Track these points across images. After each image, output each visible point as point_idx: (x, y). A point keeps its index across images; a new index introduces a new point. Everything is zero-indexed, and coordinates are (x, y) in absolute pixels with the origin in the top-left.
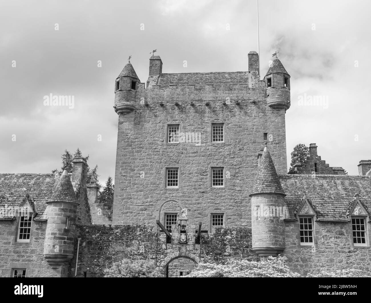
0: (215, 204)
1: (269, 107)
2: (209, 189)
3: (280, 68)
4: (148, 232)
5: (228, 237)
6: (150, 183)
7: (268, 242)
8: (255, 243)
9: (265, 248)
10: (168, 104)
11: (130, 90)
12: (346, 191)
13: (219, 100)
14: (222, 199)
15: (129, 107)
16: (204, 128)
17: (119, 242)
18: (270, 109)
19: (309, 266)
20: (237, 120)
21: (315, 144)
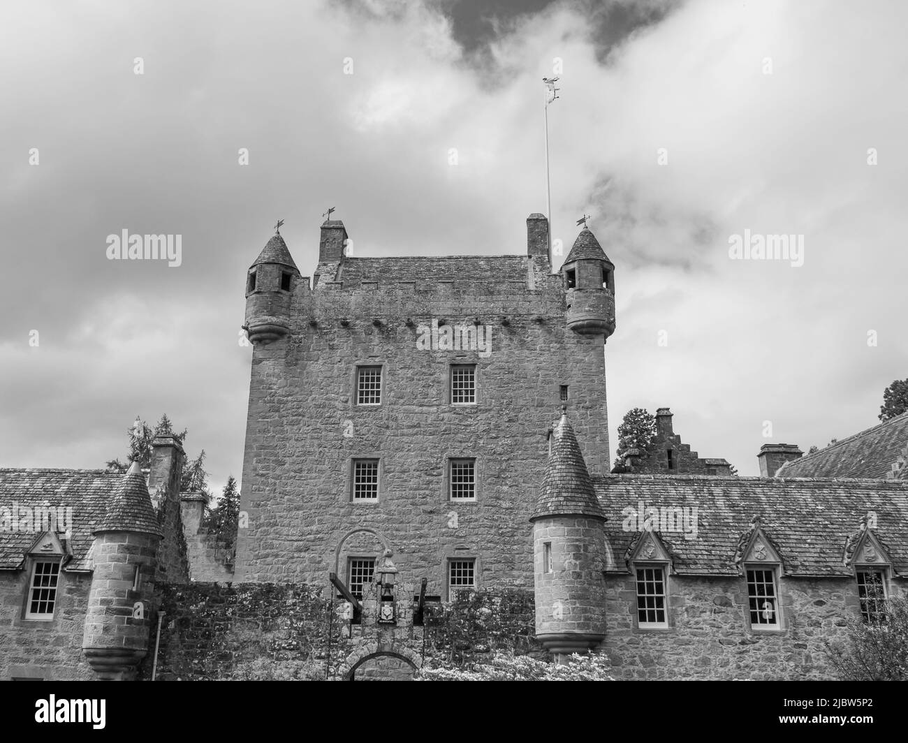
0: (458, 537)
1: (572, 331)
2: (443, 505)
3: (594, 248)
4: (311, 600)
5: (484, 609)
6: (317, 492)
7: (569, 622)
8: (541, 624)
9: (564, 636)
10: (358, 322)
11: (278, 292)
12: (734, 511)
13: (467, 316)
14: (471, 526)
15: (276, 327)
16: (435, 373)
17: (248, 621)
18: (573, 335)
19: (658, 674)
20: (505, 358)
21: (668, 409)
